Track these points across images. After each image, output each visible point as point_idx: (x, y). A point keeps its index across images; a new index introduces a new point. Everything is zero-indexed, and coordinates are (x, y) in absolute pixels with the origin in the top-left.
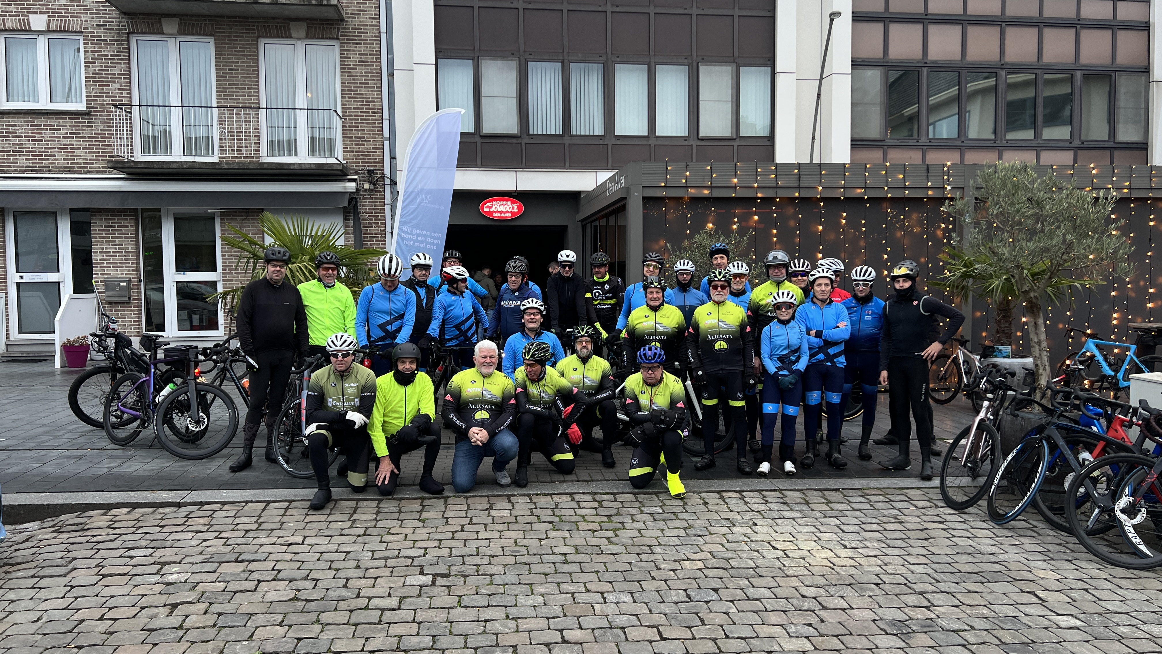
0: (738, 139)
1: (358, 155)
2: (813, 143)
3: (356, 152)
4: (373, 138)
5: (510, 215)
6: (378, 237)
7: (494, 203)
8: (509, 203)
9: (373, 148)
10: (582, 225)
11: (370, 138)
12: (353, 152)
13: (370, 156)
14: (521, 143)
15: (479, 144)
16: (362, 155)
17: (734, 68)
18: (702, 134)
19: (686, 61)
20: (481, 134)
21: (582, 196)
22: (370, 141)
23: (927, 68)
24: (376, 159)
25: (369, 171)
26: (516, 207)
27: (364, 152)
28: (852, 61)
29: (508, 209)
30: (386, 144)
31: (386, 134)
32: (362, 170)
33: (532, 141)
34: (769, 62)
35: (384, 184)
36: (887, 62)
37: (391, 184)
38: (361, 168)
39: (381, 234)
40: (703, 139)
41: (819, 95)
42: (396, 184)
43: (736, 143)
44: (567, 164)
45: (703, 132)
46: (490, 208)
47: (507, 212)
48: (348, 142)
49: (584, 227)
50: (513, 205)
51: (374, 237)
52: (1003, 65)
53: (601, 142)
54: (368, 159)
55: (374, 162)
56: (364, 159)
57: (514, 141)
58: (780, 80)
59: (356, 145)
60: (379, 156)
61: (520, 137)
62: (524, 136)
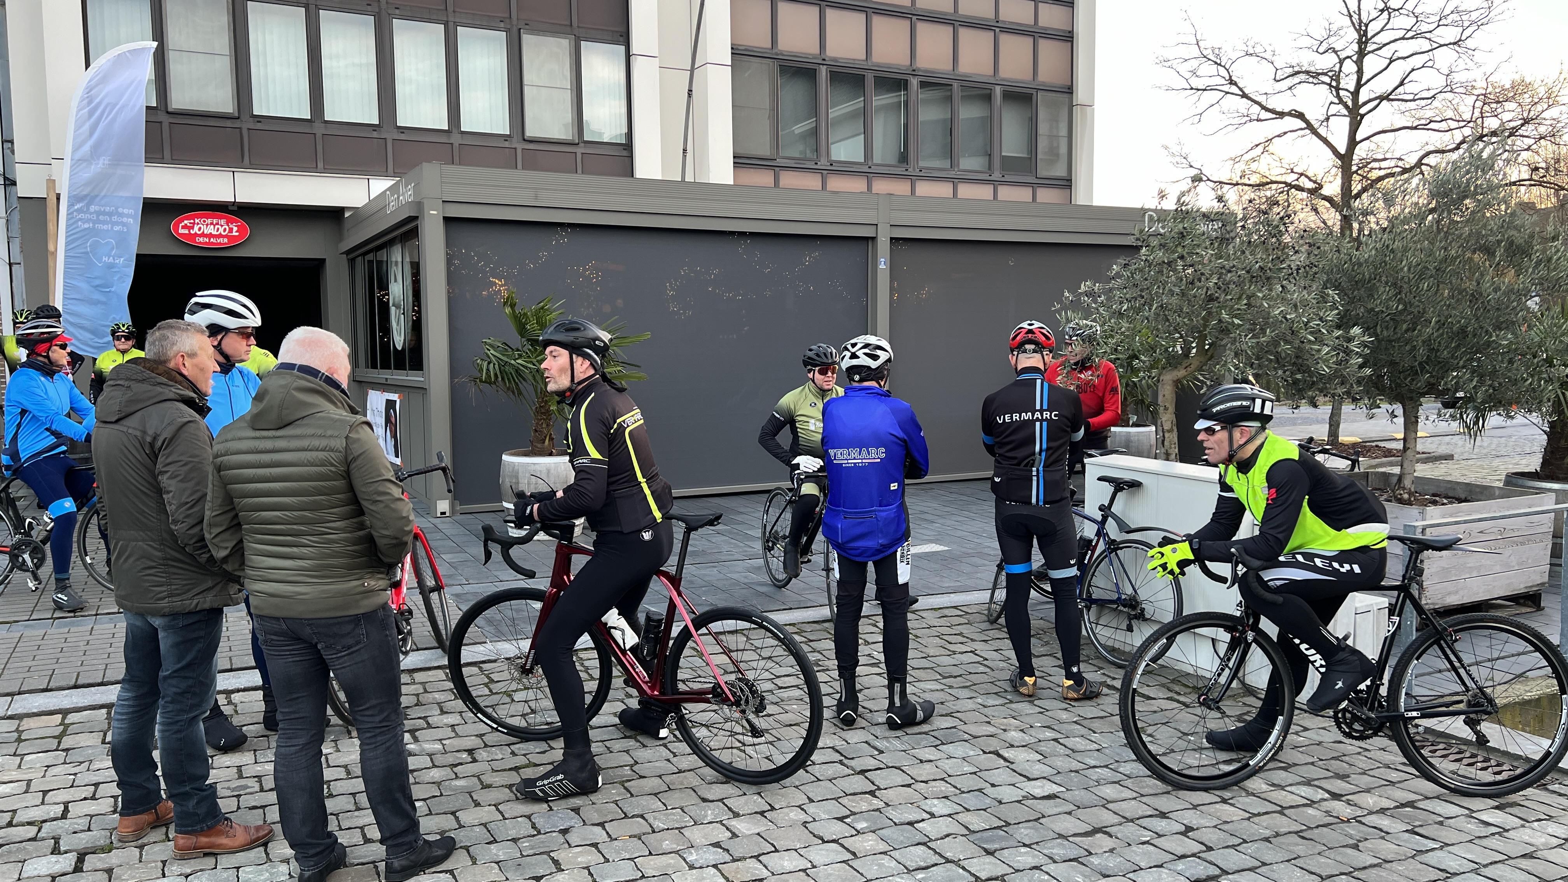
0: (582, 145)
2: (684, 156)
5: (226, 240)
7: (197, 221)
8: (223, 222)
10: (348, 260)
14: (240, 128)
15: (165, 126)
17: (573, 43)
18: (530, 132)
19: (502, 25)
20: (169, 110)
21: (347, 215)
23: (825, 67)
26: (235, 229)
28: (732, 48)
29: (221, 230)
33: (259, 126)
34: (621, 39)
36: (777, 54)
40: (531, 141)
41: (690, 91)
42: (14, 183)
43: (579, 150)
44: (320, 165)
45: (531, 131)
46: (190, 228)
47: (220, 236)
49: (352, 262)
50: (231, 226)
52: (914, 70)
53: (375, 134)
57: (228, 123)
58: (638, 65)
61: (238, 118)
62: (245, 117)
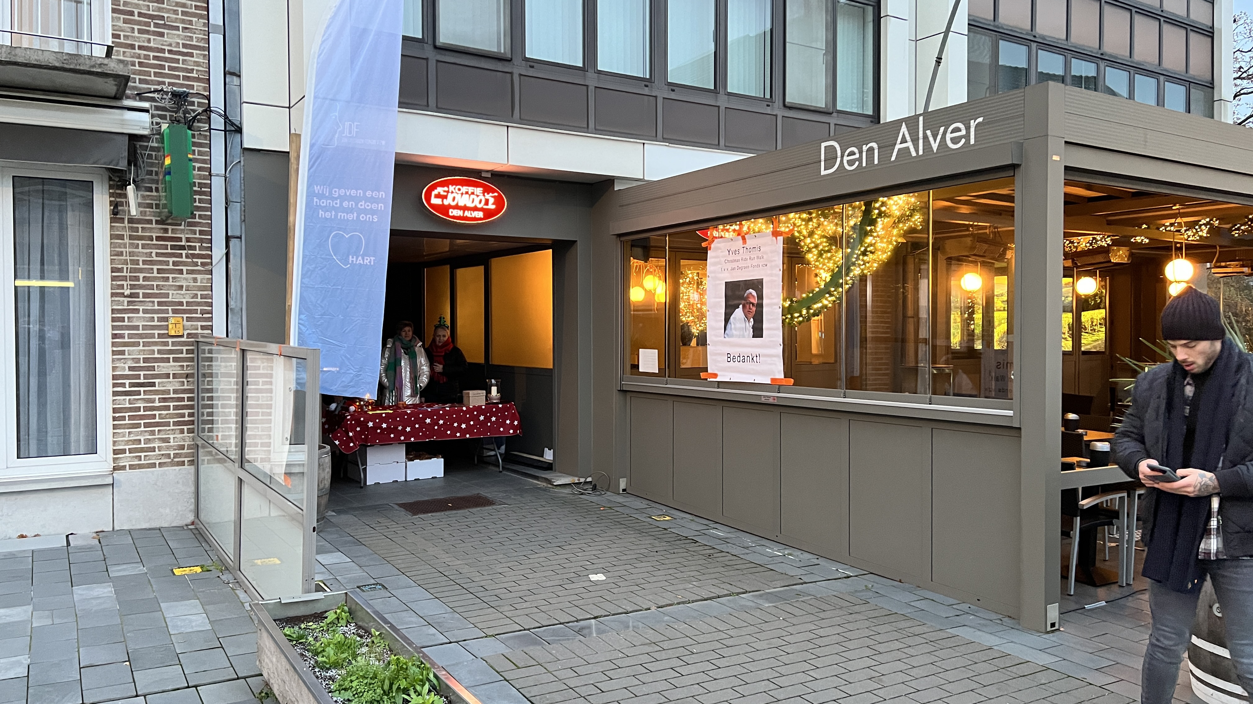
0: (834, 114)
1: (147, 57)
3: (140, 48)
4: (183, 21)
5: (481, 215)
6: (194, 248)
7: (451, 188)
8: (479, 190)
9: (185, 46)
10: (622, 242)
11: (176, 20)
12: (132, 47)
13: (177, 61)
14: (511, 73)
15: (432, 64)
16: (155, 58)
18: (791, 98)
20: (437, 44)
21: (619, 187)
22: (177, 28)
23: (1035, 44)
24: (192, 71)
25: (175, 95)
26: (492, 200)
27: (163, 51)
28: (968, 17)
29: (476, 203)
30: (216, 40)
31: (216, 17)
32: (156, 91)
33: (531, 72)
35: (210, 129)
36: (999, 27)
37: (225, 131)
38: (153, 87)
39: (201, 241)
40: (791, 108)
41: (939, 60)
42: (239, 130)
43: (832, 120)
44: (593, 124)
45: (795, 97)
46: (443, 197)
47: (475, 209)
48: (121, 24)
50: (487, 196)
51: (183, 248)
52: (1102, 54)
53: (646, 91)
54: (170, 68)
55: (186, 78)
56: (162, 67)
57: (500, 66)
58: (890, 27)
59: (140, 31)
60: (197, 64)
61: (510, 60)
62: (517, 61)
